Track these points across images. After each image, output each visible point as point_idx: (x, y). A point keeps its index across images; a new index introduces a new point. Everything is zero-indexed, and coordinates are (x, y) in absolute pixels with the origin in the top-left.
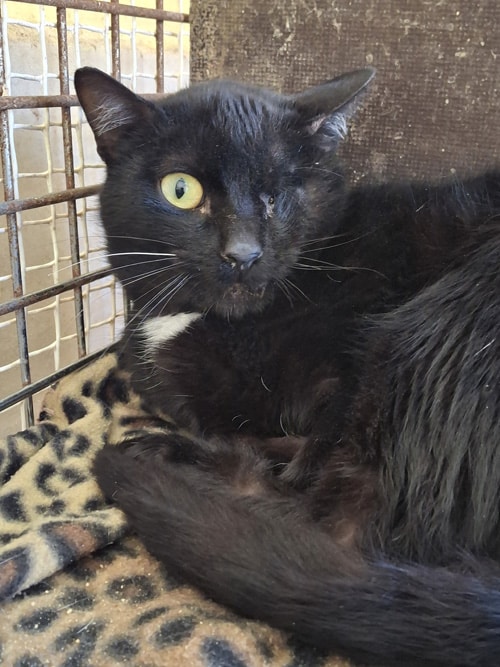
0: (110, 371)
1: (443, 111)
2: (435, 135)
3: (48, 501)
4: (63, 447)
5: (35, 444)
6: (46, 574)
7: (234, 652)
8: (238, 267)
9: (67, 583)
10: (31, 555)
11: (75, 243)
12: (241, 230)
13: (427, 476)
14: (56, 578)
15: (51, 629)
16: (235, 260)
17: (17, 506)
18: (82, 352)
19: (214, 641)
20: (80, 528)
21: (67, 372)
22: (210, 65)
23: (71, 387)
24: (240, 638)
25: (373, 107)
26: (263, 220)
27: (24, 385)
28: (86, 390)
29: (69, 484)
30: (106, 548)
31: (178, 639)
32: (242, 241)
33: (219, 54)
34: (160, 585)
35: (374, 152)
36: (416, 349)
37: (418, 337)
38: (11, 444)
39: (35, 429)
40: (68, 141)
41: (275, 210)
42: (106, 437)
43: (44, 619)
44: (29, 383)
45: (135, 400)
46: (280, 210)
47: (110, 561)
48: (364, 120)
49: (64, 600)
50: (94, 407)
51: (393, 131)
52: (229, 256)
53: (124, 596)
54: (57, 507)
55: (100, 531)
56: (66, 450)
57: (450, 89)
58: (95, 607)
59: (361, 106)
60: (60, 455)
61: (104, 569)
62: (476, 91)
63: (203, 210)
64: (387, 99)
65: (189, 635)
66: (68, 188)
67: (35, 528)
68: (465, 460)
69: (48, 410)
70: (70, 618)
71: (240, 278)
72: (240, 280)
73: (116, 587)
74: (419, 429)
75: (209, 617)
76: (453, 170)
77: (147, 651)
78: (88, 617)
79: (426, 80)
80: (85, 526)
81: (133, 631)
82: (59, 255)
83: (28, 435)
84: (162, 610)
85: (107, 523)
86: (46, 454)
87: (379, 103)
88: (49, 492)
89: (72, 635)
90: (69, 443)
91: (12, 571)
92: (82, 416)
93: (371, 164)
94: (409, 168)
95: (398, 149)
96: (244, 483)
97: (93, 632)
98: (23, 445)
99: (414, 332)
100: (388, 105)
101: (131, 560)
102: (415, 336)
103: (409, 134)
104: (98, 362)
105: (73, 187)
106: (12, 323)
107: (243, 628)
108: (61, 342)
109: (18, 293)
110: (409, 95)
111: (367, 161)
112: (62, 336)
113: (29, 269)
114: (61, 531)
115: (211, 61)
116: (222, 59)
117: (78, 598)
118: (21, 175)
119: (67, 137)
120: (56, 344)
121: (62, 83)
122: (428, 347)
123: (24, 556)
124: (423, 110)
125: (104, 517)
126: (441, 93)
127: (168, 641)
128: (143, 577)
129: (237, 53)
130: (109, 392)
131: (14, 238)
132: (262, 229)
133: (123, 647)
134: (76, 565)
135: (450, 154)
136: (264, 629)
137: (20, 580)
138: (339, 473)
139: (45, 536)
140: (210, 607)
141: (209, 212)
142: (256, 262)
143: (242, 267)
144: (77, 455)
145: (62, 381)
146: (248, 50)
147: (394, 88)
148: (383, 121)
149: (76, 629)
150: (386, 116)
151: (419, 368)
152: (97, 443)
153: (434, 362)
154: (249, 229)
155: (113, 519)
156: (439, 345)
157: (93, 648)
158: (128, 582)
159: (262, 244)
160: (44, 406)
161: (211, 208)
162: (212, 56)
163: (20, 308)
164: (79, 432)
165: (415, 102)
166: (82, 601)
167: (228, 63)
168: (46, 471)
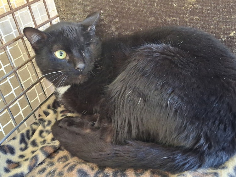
0: (54, 100)
1: (126, 12)
2: (126, 19)
3: (42, 140)
4: (44, 125)
5: (38, 125)
6: (42, 160)
7: (84, 171)
8: (80, 70)
9: (48, 160)
10: (38, 157)
11: (35, 71)
12: (79, 61)
13: (122, 124)
14: (46, 160)
15: (45, 172)
16: (79, 69)
17: (35, 143)
18: (45, 97)
19: (79, 169)
20: (49, 147)
21: (42, 104)
22: (61, 7)
23: (44, 107)
24: (86, 167)
25: (108, 13)
26: (83, 57)
27: (31, 111)
28: (49, 107)
29: (48, 134)
30: (56, 150)
31: (72, 170)
32: (80, 64)
33: (63, 4)
34: (69, 157)
35: (111, 25)
36: (115, 95)
37: (116, 91)
38: (31, 127)
39: (37, 121)
40: (25, 46)
41: (85, 54)
42: (56, 119)
43: (43, 170)
44: (32, 110)
45: (62, 106)
46: (86, 54)
47: (58, 153)
48: (106, 17)
49: (48, 165)
50: (51, 112)
51: (115, 19)
52: (77, 68)
53: (61, 162)
54: (44, 142)
55: (54, 147)
56: (45, 125)
57: (127, 6)
58: (55, 165)
59: (105, 13)
60: (44, 127)
61: (56, 155)
62: (134, 6)
63: (67, 58)
64: (111, 11)
65: (74, 169)
66: (29, 58)
67: (39, 149)
68: (129, 120)
69: (40, 114)
70: (49, 169)
71: (81, 73)
72: (81, 74)
73: (59, 159)
74: (119, 114)
75: (79, 163)
76: (133, 28)
77: (66, 174)
78: (53, 168)
79: (120, 4)
80: (50, 147)
81: (62, 170)
82: (32, 75)
83: (35, 123)
84: (69, 164)
85: (55, 144)
86: (40, 128)
87: (109, 12)
88: (43, 137)
89: (49, 173)
90: (46, 123)
91: (34, 161)
92: (48, 115)
93: (112, 29)
94: (122, 29)
95: (117, 24)
96: (86, 129)
97: (54, 171)
98: (34, 126)
99: (115, 90)
100: (112, 12)
101: (63, 152)
102: (115, 91)
103: (119, 20)
104: (50, 99)
105: (30, 57)
106: (23, 97)
107: (86, 165)
108: (39, 96)
109: (23, 90)
110: (116, 9)
111: (110, 28)
112: (39, 94)
113: (24, 82)
114: (45, 149)
115: (61, 6)
116: (64, 5)
117: (51, 164)
118: (14, 60)
119: (25, 45)
120: (38, 97)
121: (19, 31)
122: (118, 93)
123: (36, 157)
124: (121, 13)
125: (55, 143)
126: (125, 7)
127: (70, 171)
128: (66, 156)
129: (67, 3)
130: (55, 105)
131: (17, 77)
132: (83, 59)
133: (61, 174)
134: (50, 156)
135: (131, 23)
136: (91, 164)
137: (36, 163)
138: (104, 125)
139: (41, 151)
140: (80, 161)
141: (69, 58)
142: (84, 68)
143: (81, 70)
144: (49, 126)
145: (42, 106)
146: (70, 2)
147: (112, 7)
148: (112, 16)
149: (51, 171)
150: (112, 15)
151: (116, 99)
152: (53, 121)
153: (120, 97)
154: (81, 60)
155: (57, 143)
156: (120, 93)
157: (54, 175)
158: (62, 158)
159: (85, 63)
160: (39, 113)
161: (69, 57)
162: (61, 5)
163: (25, 93)
164: (48, 120)
165: (119, 11)
166: (52, 164)
167: (66, 6)
168: (41, 132)
